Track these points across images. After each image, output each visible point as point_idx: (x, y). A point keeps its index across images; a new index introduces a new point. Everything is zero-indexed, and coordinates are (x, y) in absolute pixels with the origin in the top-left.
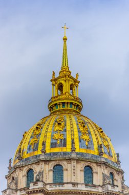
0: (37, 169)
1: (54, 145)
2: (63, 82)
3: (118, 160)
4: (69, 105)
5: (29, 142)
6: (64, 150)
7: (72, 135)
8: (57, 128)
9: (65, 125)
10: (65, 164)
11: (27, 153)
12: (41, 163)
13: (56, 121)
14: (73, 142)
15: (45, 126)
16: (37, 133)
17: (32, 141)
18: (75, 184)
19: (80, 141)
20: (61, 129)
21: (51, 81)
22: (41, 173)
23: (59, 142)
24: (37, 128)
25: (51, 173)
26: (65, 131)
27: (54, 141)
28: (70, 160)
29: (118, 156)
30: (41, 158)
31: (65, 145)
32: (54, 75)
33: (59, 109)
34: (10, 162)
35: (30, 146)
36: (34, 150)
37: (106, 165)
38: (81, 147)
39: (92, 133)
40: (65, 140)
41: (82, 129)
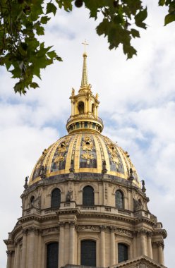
0: (64, 189)
1: (83, 165)
2: (84, 100)
3: (143, 187)
4: (91, 126)
5: (53, 160)
6: (95, 171)
7: (103, 155)
8: (85, 147)
9: (94, 145)
10: (96, 186)
11: (52, 171)
12: (70, 183)
13: (83, 140)
14: (104, 163)
15: (72, 144)
16: (63, 151)
17: (57, 159)
18: (108, 208)
19: (111, 164)
20: (90, 149)
21: (71, 98)
22: (70, 194)
23: (88, 162)
24: (62, 146)
25: (81, 194)
26: (95, 151)
27: (83, 161)
28: (101, 182)
29: (143, 184)
30: (70, 177)
31: (95, 166)
32: (73, 92)
33: (80, 128)
34: (26, 180)
35: (55, 164)
36: (60, 169)
37: (136, 190)
38: (112, 169)
39: (121, 156)
40: (95, 161)
41: (111, 150)
